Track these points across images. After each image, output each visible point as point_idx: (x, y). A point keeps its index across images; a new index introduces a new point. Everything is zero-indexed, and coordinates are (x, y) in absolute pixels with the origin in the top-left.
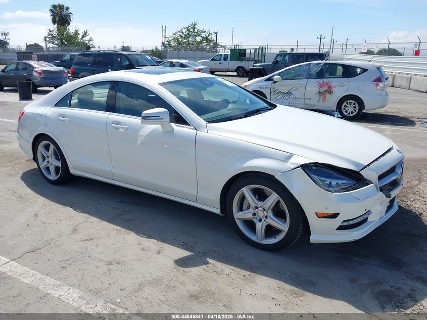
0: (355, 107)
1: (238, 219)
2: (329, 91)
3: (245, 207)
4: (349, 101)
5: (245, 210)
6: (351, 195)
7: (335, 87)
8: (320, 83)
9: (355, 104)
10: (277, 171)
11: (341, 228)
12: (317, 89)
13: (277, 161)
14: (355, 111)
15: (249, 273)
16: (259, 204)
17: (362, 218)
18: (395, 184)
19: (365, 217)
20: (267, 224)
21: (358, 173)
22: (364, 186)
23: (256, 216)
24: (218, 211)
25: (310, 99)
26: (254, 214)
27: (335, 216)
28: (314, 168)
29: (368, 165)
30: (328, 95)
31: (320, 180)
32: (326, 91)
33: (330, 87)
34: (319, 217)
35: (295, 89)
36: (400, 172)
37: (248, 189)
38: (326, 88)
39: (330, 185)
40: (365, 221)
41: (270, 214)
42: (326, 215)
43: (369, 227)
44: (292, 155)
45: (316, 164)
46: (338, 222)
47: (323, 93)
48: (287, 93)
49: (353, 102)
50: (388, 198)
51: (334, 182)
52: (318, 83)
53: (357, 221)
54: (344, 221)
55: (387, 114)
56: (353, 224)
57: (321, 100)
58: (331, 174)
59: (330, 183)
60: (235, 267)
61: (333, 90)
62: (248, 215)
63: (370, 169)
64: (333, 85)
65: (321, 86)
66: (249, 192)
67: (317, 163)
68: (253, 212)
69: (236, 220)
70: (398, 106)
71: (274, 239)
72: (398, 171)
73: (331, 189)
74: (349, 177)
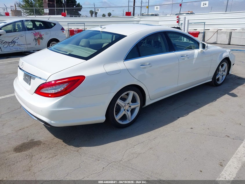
2: (41, 38)
4: (53, 42)
7: (43, 35)
8: (34, 33)
25: (30, 44)
32: (39, 38)
33: (41, 36)
35: (17, 38)
47: (37, 39)
48: (12, 42)
49: (55, 42)
52: (32, 33)
57: (37, 44)
64: (42, 34)
65: (35, 35)
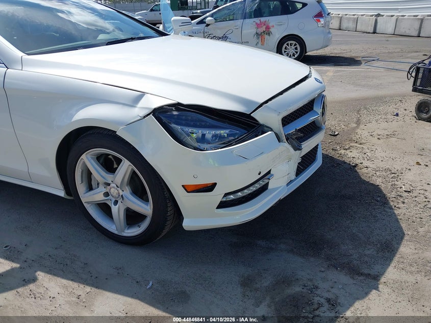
0: (296, 49)
1: (88, 203)
2: (268, 32)
3: (94, 184)
4: (289, 42)
5: (96, 188)
6: (232, 152)
7: (273, 26)
8: (257, 23)
9: (295, 45)
10: (119, 123)
11: (222, 205)
12: (254, 31)
13: (121, 106)
14: (297, 52)
15: (88, 289)
16: (109, 177)
17: (258, 186)
18: (313, 129)
19: (262, 183)
20: (125, 207)
21: (248, 116)
22: (257, 136)
23: (110, 197)
24: (61, 193)
25: (248, 42)
26: (107, 194)
27: (210, 188)
28: (175, 113)
29: (266, 102)
30: (266, 37)
31: (185, 132)
32: (264, 32)
33: (268, 28)
34: (188, 192)
35: (231, 31)
36: (320, 111)
37: (89, 157)
38: (264, 29)
39: (202, 139)
40: (264, 188)
41: (127, 192)
42: (197, 188)
43: (271, 196)
44: (143, 94)
45: (178, 106)
46: (217, 196)
47: (261, 34)
48: (223, 37)
49: (294, 42)
50: (298, 152)
51: (209, 134)
52: (255, 23)
53: (250, 192)
54: (226, 195)
55: (331, 55)
56: (243, 197)
57: (260, 43)
58: (203, 121)
59: (204, 135)
60: (72, 280)
61: (272, 30)
62: (98, 196)
63: (269, 108)
64: (271, 25)
65: (258, 26)
66: (92, 161)
67: (179, 104)
68: (104, 190)
69: (85, 204)
70: (344, 47)
71: (138, 229)
72: (318, 109)
73: (203, 146)
74: (233, 125)
